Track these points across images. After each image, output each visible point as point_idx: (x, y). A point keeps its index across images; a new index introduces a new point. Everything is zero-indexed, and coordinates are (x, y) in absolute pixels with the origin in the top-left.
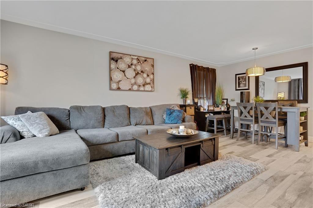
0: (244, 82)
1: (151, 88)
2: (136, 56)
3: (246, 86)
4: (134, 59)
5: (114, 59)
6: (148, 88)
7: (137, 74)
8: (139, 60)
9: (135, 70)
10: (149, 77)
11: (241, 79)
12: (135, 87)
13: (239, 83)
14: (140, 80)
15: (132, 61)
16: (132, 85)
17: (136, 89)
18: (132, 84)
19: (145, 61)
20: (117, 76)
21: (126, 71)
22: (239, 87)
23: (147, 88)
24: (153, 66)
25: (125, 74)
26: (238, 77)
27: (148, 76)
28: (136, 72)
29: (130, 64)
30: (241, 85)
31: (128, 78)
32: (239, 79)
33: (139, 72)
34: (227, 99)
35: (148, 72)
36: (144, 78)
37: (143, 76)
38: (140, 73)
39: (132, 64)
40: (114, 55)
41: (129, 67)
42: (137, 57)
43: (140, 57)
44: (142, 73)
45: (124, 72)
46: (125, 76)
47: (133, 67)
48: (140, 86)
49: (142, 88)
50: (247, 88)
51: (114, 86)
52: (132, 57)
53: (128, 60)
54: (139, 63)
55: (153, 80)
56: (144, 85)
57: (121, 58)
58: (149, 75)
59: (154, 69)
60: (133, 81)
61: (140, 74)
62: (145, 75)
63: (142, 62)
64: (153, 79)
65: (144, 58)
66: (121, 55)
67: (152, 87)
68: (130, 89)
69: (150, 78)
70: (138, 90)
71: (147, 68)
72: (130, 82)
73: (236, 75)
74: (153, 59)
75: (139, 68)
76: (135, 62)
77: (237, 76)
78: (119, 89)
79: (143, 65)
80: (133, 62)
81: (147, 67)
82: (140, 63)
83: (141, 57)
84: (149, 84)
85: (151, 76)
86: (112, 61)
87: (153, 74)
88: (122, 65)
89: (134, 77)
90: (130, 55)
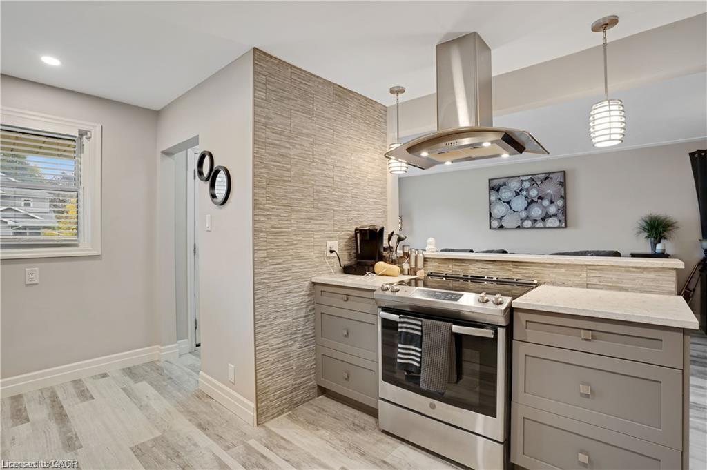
1: (558, 222)
2: (527, 175)
4: (525, 181)
5: (494, 188)
6: (552, 222)
7: (531, 202)
8: (533, 180)
9: (526, 197)
10: (555, 203)
12: (528, 224)
14: (536, 211)
15: (521, 185)
16: (523, 220)
17: (529, 226)
19: (547, 178)
20: (500, 210)
21: (512, 202)
24: (563, 184)
25: (510, 206)
27: (552, 202)
28: (529, 200)
29: (518, 191)
31: (515, 211)
33: (534, 199)
35: (553, 196)
36: (545, 207)
37: (542, 205)
38: (536, 200)
39: (521, 190)
40: (494, 183)
41: (517, 194)
42: (531, 176)
43: (535, 175)
44: (540, 201)
45: (508, 203)
46: (511, 208)
47: (524, 193)
48: (535, 221)
49: (540, 224)
51: (495, 224)
52: (521, 178)
53: (515, 185)
54: (533, 185)
55: (564, 210)
56: (543, 219)
57: (505, 184)
58: (553, 200)
59: (564, 190)
60: (524, 214)
62: (546, 203)
63: (539, 183)
64: (564, 207)
65: (543, 175)
66: (504, 180)
67: (560, 221)
68: (518, 227)
69: (557, 206)
70: (533, 228)
71: (549, 191)
72: (519, 216)
74: (564, 172)
75: (534, 193)
76: (526, 185)
78: (501, 227)
79: (542, 187)
80: (523, 185)
81: (550, 189)
82: (535, 185)
83: (538, 174)
84: (555, 215)
85: (560, 203)
86: (492, 192)
87: (564, 198)
88: (506, 194)
89: (526, 209)
90: (519, 177)
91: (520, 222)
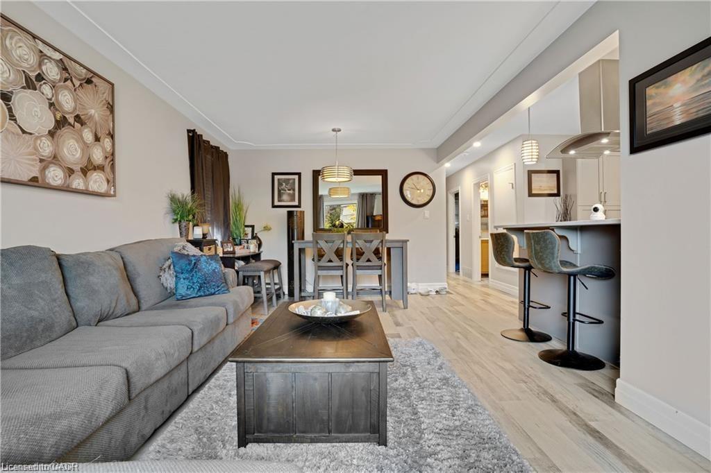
0: (291, 192)
1: (106, 183)
2: (55, 49)
3: (293, 200)
4: (49, 58)
6: (97, 181)
7: (61, 123)
8: (65, 69)
9: (51, 105)
10: (101, 143)
11: (284, 184)
12: (55, 175)
13: (279, 191)
14: (71, 149)
15: (40, 65)
16: (44, 163)
17: (58, 182)
18: (41, 161)
19: (89, 81)
21: (15, 100)
22: (279, 201)
23: (95, 182)
24: (111, 108)
25: (10, 110)
26: (278, 179)
27: (97, 139)
28: (59, 116)
29: (33, 75)
30: (285, 197)
31: (24, 132)
32: (280, 184)
33: (67, 116)
34: (253, 227)
35: (98, 125)
36: (86, 146)
37: (82, 138)
38: (71, 120)
39: (40, 78)
41: (30, 84)
42: (61, 57)
43: (70, 58)
44: (78, 125)
45: (6, 99)
46: (12, 117)
47: (47, 89)
48: (71, 171)
49: (78, 183)
50: (296, 203)
52: (41, 46)
53: (23, 53)
54: (66, 80)
55: (111, 157)
56: (84, 172)
58: (99, 135)
59: (113, 121)
60: (46, 148)
61: (70, 124)
62: (88, 135)
63: (76, 83)
64: (113, 154)
65: (84, 71)
67: (108, 181)
68: (34, 179)
69: (104, 149)
70: (65, 189)
71: (93, 112)
72: (36, 149)
73: (274, 174)
74: (113, 85)
75: (67, 101)
76: (52, 71)
77: (276, 177)
79: (80, 92)
80: (44, 68)
81: (93, 107)
82: (69, 83)
83: (75, 61)
84: (100, 168)
85: (107, 142)
87: (112, 136)
89: (52, 134)
90: (34, 37)
91: (38, 165)
